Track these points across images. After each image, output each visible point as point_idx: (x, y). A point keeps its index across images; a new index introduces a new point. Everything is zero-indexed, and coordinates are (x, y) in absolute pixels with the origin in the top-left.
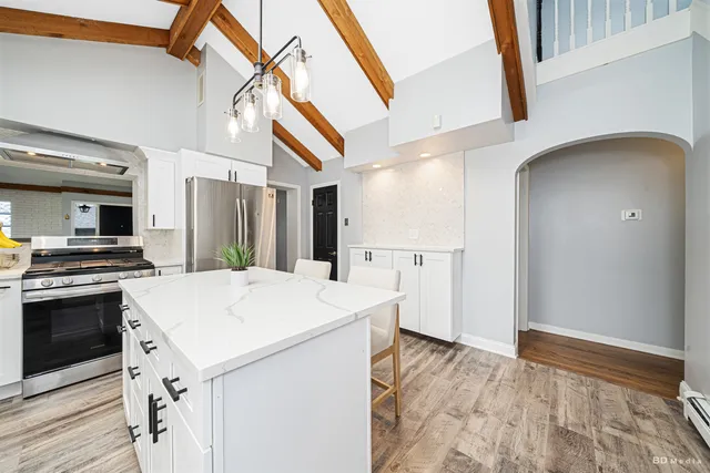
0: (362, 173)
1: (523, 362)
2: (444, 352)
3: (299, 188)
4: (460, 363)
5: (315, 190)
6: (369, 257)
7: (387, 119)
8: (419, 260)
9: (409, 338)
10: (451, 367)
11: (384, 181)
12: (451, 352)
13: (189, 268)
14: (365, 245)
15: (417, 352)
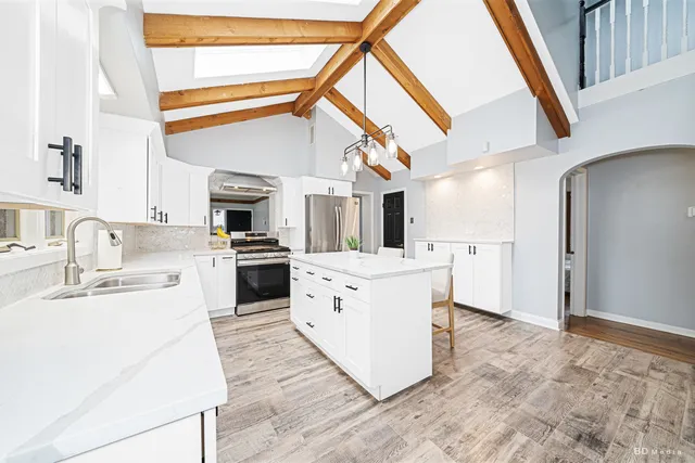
0: (426, 183)
1: (564, 333)
2: (494, 321)
3: (372, 194)
4: (505, 328)
5: (385, 196)
6: (431, 247)
7: (446, 141)
8: (473, 251)
9: (464, 311)
10: (497, 330)
11: (444, 188)
12: (501, 322)
13: (307, 251)
14: (428, 238)
15: (470, 319)
